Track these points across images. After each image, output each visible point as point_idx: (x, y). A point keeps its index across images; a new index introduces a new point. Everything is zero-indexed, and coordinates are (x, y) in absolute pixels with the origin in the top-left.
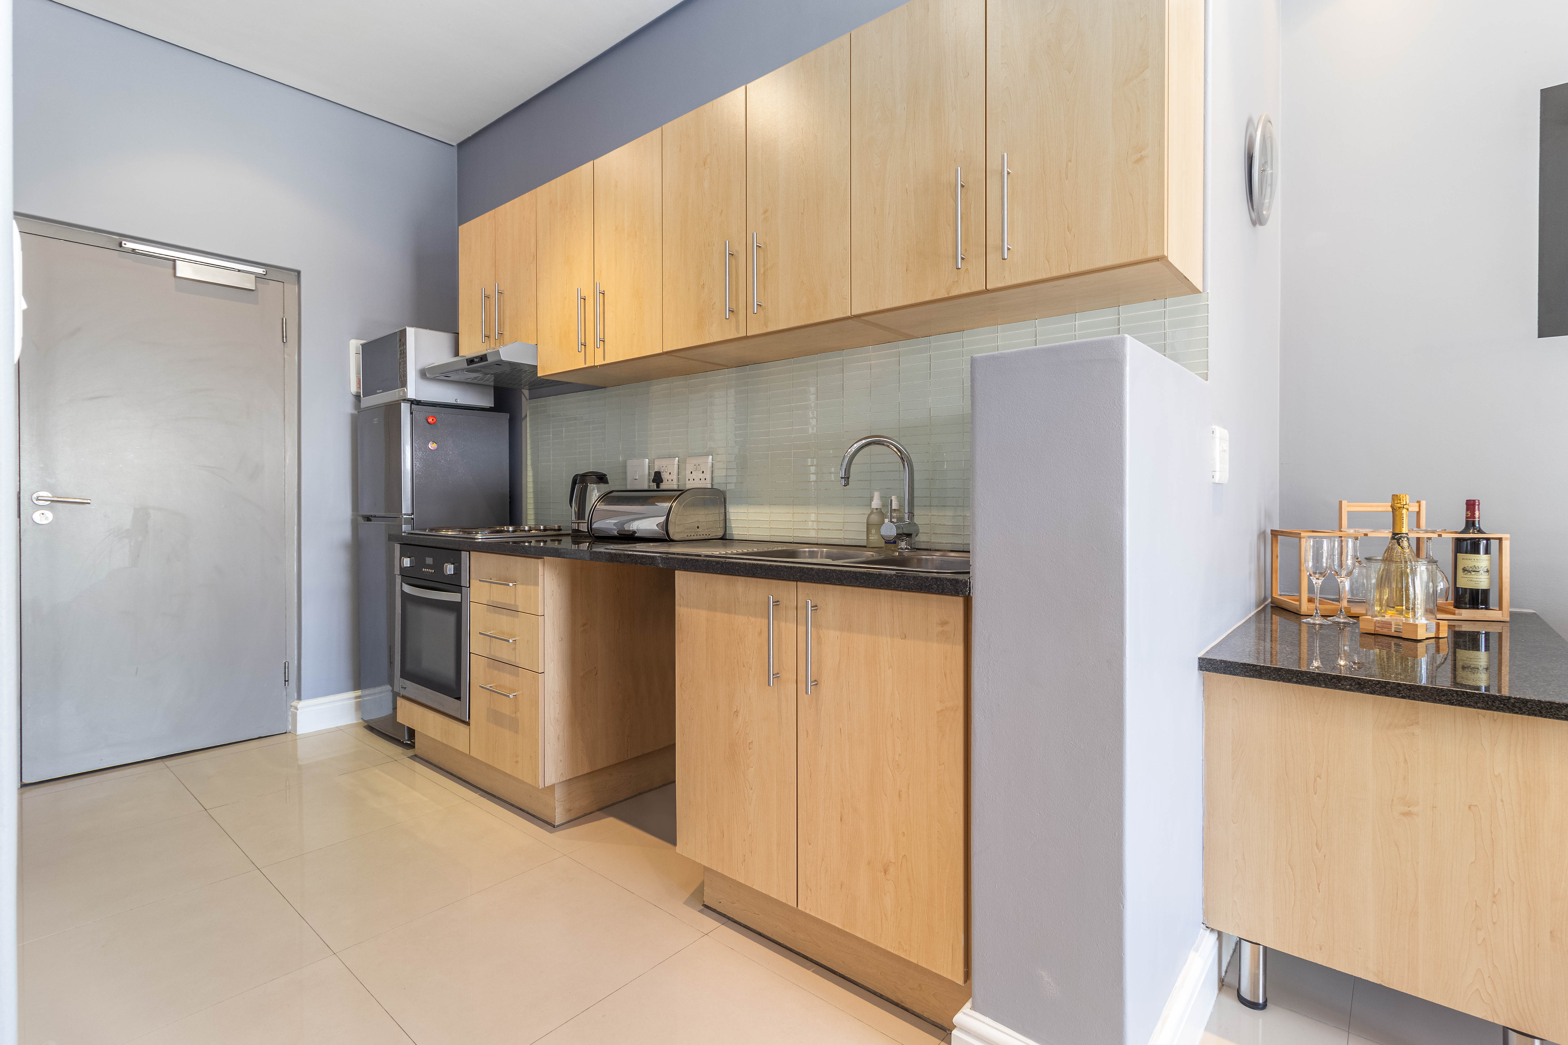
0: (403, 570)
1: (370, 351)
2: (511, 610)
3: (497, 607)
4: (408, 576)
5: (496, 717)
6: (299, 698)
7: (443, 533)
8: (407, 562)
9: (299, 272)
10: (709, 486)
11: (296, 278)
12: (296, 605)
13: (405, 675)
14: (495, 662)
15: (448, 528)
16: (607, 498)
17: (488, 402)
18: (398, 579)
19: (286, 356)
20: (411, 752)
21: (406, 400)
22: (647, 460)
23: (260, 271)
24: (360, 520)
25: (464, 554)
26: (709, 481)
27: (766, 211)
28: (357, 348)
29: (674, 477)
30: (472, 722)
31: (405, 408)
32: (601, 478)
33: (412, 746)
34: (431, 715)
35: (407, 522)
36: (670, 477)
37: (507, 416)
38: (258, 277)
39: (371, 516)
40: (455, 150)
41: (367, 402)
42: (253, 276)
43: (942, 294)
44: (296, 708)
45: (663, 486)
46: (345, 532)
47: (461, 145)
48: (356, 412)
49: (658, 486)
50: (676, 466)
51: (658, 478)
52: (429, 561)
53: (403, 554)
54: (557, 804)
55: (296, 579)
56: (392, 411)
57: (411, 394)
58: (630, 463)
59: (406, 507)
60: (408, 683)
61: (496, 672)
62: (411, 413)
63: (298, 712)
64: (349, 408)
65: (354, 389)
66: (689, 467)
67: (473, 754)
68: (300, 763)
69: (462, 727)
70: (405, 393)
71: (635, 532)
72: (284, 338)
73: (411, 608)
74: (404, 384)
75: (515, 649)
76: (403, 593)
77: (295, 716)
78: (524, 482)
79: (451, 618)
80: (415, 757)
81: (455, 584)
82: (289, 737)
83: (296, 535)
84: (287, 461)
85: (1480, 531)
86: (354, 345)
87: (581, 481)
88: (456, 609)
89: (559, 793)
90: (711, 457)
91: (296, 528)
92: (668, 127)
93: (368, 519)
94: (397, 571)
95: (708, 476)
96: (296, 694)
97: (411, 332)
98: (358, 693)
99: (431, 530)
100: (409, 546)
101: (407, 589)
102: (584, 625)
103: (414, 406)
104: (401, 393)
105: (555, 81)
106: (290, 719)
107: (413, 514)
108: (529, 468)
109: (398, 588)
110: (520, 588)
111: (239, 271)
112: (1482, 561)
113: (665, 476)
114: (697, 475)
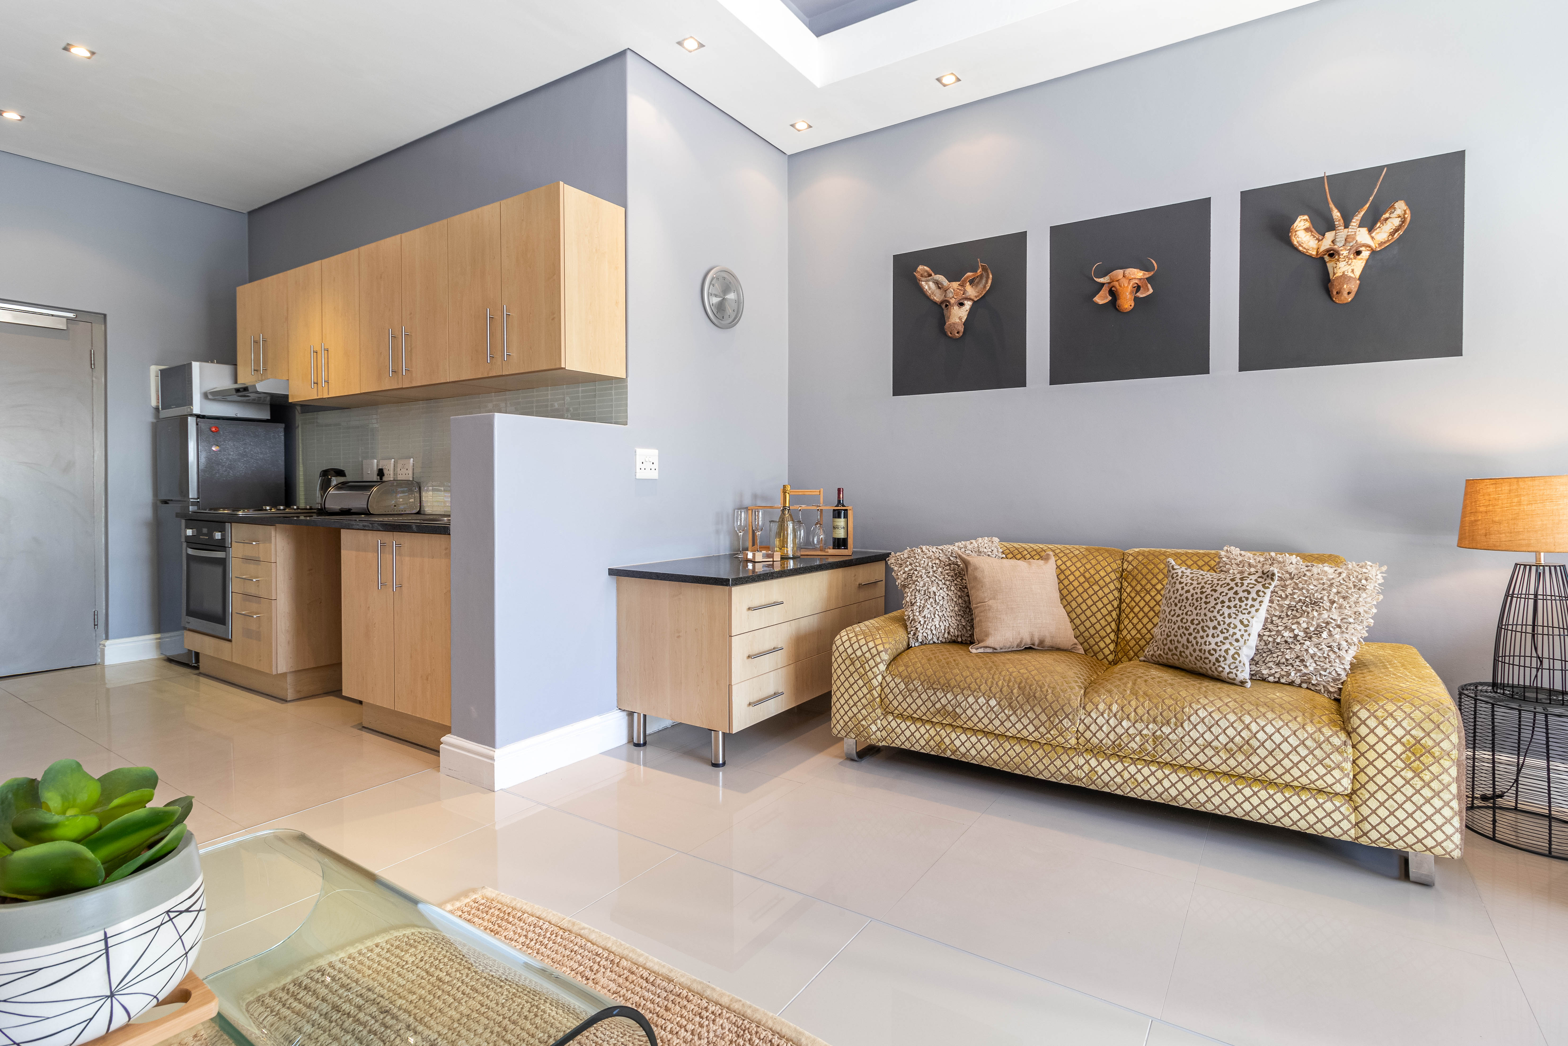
0: (187, 537)
1: (165, 375)
2: (256, 561)
3: (247, 559)
4: (191, 542)
5: (248, 633)
6: (107, 638)
7: (221, 511)
8: (189, 532)
9: (105, 315)
10: (411, 479)
11: (103, 321)
12: (104, 568)
13: (190, 613)
14: (247, 596)
15: (224, 509)
16: (342, 486)
17: (266, 415)
18: (185, 545)
19: (94, 379)
20: (197, 672)
21: (192, 415)
22: (376, 461)
23: (71, 315)
24: (159, 503)
25: (228, 525)
26: (411, 475)
27: (411, 314)
28: (157, 372)
29: (392, 472)
30: (233, 640)
31: (191, 421)
32: (340, 473)
33: (197, 668)
34: (207, 639)
35: (193, 504)
36: (388, 472)
37: (283, 425)
38: (68, 319)
39: (169, 500)
40: (247, 216)
41: (164, 414)
42: (65, 319)
43: (486, 375)
44: (104, 646)
45: (385, 479)
46: (147, 513)
47: (250, 213)
48: (155, 421)
49: (381, 479)
50: (392, 465)
51: (381, 473)
52: (205, 530)
53: (187, 527)
54: (289, 687)
55: (103, 548)
56: (182, 422)
57: (196, 410)
58: (364, 461)
59: (193, 493)
60: (191, 619)
61: (247, 603)
62: (197, 424)
63: (106, 648)
64: (150, 418)
65: (154, 403)
66: (399, 466)
67: (234, 661)
68: (108, 686)
69: (227, 644)
70: (192, 410)
71: (351, 509)
72: (92, 365)
73: (194, 566)
74: (191, 404)
75: (258, 586)
76: (188, 555)
77: (103, 652)
78: (297, 475)
79: (219, 570)
80: (200, 674)
81: (221, 546)
82: (98, 667)
83: (103, 515)
84: (96, 458)
85: (843, 506)
86: (154, 370)
87: (326, 475)
88: (223, 563)
89: (290, 679)
90: (412, 459)
91: (103, 509)
92: (363, 248)
93: (165, 502)
94: (183, 540)
95: (410, 472)
96: (104, 636)
97: (196, 366)
98: (158, 636)
99: (210, 509)
100: (191, 520)
101: (191, 551)
102: (310, 570)
103: (199, 420)
104: (189, 410)
105: (315, 183)
106: (99, 653)
107: (198, 498)
108: (301, 465)
109: (184, 551)
110: (261, 545)
111: (52, 315)
112: (841, 522)
113: (385, 472)
114: (404, 471)
